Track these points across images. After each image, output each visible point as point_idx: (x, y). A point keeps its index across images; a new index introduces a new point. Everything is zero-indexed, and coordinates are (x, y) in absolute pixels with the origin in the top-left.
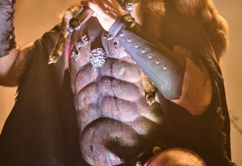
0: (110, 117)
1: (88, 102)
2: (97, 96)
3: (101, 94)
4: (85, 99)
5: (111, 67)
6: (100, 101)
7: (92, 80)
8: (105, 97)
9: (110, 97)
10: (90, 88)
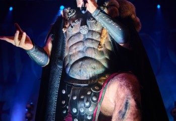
0: (90, 57)
1: (78, 50)
2: (83, 47)
3: (85, 47)
4: (75, 49)
5: (92, 34)
6: (85, 49)
7: (80, 40)
8: (88, 48)
9: (91, 48)
10: (80, 43)
